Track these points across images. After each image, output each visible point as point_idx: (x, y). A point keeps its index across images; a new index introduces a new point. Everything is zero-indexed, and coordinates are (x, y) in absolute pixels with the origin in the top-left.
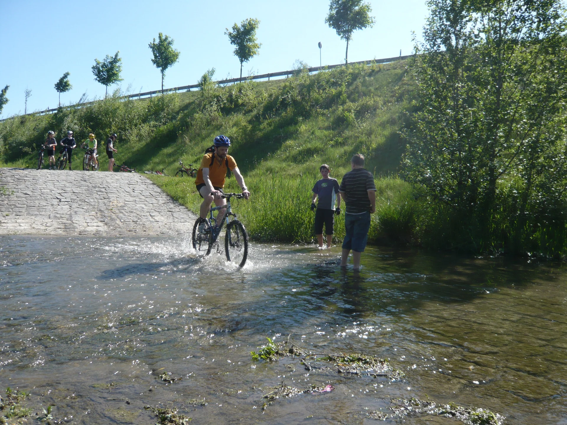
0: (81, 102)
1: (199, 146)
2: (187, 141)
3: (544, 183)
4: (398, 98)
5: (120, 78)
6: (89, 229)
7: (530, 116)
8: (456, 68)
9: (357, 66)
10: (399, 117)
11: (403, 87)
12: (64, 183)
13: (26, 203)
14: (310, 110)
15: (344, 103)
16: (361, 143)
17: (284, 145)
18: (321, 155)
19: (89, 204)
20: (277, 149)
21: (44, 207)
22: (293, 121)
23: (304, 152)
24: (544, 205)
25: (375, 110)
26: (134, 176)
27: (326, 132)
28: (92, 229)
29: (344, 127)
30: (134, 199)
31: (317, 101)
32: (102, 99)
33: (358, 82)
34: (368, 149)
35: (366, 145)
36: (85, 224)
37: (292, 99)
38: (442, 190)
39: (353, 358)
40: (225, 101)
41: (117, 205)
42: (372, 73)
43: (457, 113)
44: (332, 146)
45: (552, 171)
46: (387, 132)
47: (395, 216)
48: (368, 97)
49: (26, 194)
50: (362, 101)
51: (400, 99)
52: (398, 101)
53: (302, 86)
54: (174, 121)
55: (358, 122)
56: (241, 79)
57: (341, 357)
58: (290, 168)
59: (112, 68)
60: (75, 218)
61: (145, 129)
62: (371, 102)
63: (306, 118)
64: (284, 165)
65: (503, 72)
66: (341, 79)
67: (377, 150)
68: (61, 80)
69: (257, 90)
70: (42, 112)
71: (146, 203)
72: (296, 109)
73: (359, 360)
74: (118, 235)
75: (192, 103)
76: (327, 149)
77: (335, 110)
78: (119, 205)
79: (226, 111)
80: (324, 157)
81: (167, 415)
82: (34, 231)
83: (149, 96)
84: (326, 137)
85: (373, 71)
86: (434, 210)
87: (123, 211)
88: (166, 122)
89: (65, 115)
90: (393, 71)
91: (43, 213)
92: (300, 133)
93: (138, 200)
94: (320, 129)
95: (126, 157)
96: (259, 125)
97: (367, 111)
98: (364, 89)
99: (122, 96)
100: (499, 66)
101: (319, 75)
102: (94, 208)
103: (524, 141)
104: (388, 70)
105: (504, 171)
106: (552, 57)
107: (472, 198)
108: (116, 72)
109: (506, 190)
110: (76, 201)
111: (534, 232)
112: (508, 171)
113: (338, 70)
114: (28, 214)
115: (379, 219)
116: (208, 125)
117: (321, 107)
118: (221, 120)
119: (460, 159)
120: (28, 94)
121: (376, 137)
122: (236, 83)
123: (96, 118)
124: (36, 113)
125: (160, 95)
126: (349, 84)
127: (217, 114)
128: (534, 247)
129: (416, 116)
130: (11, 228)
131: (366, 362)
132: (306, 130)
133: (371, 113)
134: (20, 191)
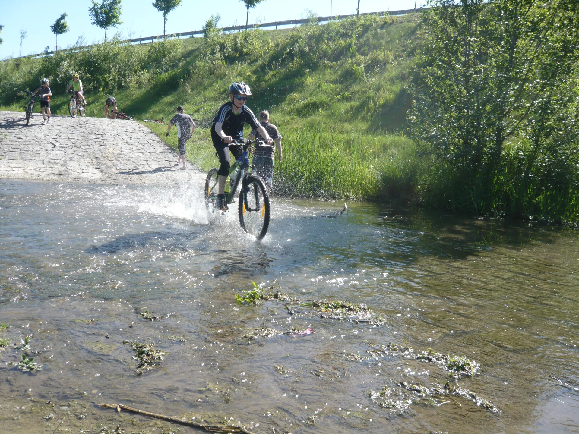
0: (78, 45)
1: (201, 95)
2: (189, 91)
3: (551, 146)
4: (409, 53)
5: (119, 21)
6: (83, 175)
7: (543, 75)
8: (470, 21)
9: (369, 17)
10: (409, 72)
11: (416, 41)
12: (59, 128)
13: (19, 147)
14: (318, 62)
15: (353, 56)
16: (369, 98)
17: (288, 97)
18: (327, 110)
19: (84, 150)
20: (282, 102)
21: (38, 152)
22: (299, 73)
23: (309, 105)
24: (549, 168)
25: (385, 64)
26: (132, 124)
27: (333, 86)
28: (86, 176)
29: (352, 81)
30: (131, 147)
31: (325, 53)
32: (101, 43)
33: (369, 34)
34: (375, 105)
35: (373, 101)
36: (80, 171)
37: (299, 50)
38: (447, 148)
39: (337, 304)
40: (230, 50)
41: (113, 153)
42: (385, 25)
43: (468, 69)
44: (339, 100)
45: (561, 134)
46: (397, 88)
47: (397, 173)
48: (378, 51)
49: (19, 138)
50: (372, 54)
51: (411, 54)
52: (409, 56)
53: (311, 37)
54: (176, 69)
55: (367, 76)
56: (247, 27)
57: (326, 304)
58: (294, 122)
59: (111, 10)
60: (70, 165)
61: (145, 76)
62: (381, 56)
63: (313, 71)
64: (288, 118)
65: (518, 27)
66: (351, 30)
67: (385, 106)
68: (58, 21)
69: (263, 39)
70: (38, 55)
71: (143, 151)
72: (303, 60)
73: (343, 306)
74: (113, 183)
75: (195, 50)
76: (333, 103)
77: (343, 63)
78: (116, 152)
79: (230, 60)
80: (330, 112)
81: (145, 349)
82: (27, 176)
83: (150, 41)
84: (333, 91)
85: (386, 23)
86: (438, 169)
87: (119, 159)
88: (167, 69)
89: (62, 59)
90: (406, 24)
91: (37, 158)
92: (307, 85)
93: (135, 148)
94: (326, 82)
95: (125, 104)
96: (264, 76)
97: (377, 66)
98: (375, 41)
99: (122, 40)
100: (515, 21)
101: (329, 26)
102: (89, 154)
103: (534, 102)
104: (401, 23)
105: (512, 132)
106: (571, 13)
107: (477, 158)
108: (116, 15)
109: (512, 152)
110: (71, 147)
111: (537, 195)
112: (516, 132)
113: (349, 20)
114: (22, 158)
115: (381, 176)
116: (211, 74)
117: (329, 60)
118: (224, 68)
119: (467, 117)
120: (23, 35)
121: (384, 93)
122: (241, 30)
123: (95, 62)
124: (32, 56)
125: (161, 40)
126: (360, 36)
127: (221, 63)
128: (536, 210)
129: (425, 70)
130: (4, 172)
131: (350, 309)
132: (312, 83)
133: (381, 67)
134: (13, 135)
